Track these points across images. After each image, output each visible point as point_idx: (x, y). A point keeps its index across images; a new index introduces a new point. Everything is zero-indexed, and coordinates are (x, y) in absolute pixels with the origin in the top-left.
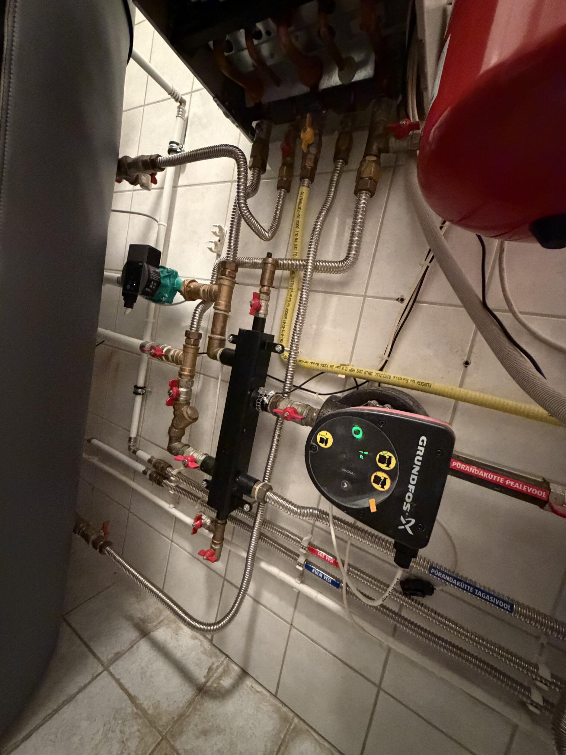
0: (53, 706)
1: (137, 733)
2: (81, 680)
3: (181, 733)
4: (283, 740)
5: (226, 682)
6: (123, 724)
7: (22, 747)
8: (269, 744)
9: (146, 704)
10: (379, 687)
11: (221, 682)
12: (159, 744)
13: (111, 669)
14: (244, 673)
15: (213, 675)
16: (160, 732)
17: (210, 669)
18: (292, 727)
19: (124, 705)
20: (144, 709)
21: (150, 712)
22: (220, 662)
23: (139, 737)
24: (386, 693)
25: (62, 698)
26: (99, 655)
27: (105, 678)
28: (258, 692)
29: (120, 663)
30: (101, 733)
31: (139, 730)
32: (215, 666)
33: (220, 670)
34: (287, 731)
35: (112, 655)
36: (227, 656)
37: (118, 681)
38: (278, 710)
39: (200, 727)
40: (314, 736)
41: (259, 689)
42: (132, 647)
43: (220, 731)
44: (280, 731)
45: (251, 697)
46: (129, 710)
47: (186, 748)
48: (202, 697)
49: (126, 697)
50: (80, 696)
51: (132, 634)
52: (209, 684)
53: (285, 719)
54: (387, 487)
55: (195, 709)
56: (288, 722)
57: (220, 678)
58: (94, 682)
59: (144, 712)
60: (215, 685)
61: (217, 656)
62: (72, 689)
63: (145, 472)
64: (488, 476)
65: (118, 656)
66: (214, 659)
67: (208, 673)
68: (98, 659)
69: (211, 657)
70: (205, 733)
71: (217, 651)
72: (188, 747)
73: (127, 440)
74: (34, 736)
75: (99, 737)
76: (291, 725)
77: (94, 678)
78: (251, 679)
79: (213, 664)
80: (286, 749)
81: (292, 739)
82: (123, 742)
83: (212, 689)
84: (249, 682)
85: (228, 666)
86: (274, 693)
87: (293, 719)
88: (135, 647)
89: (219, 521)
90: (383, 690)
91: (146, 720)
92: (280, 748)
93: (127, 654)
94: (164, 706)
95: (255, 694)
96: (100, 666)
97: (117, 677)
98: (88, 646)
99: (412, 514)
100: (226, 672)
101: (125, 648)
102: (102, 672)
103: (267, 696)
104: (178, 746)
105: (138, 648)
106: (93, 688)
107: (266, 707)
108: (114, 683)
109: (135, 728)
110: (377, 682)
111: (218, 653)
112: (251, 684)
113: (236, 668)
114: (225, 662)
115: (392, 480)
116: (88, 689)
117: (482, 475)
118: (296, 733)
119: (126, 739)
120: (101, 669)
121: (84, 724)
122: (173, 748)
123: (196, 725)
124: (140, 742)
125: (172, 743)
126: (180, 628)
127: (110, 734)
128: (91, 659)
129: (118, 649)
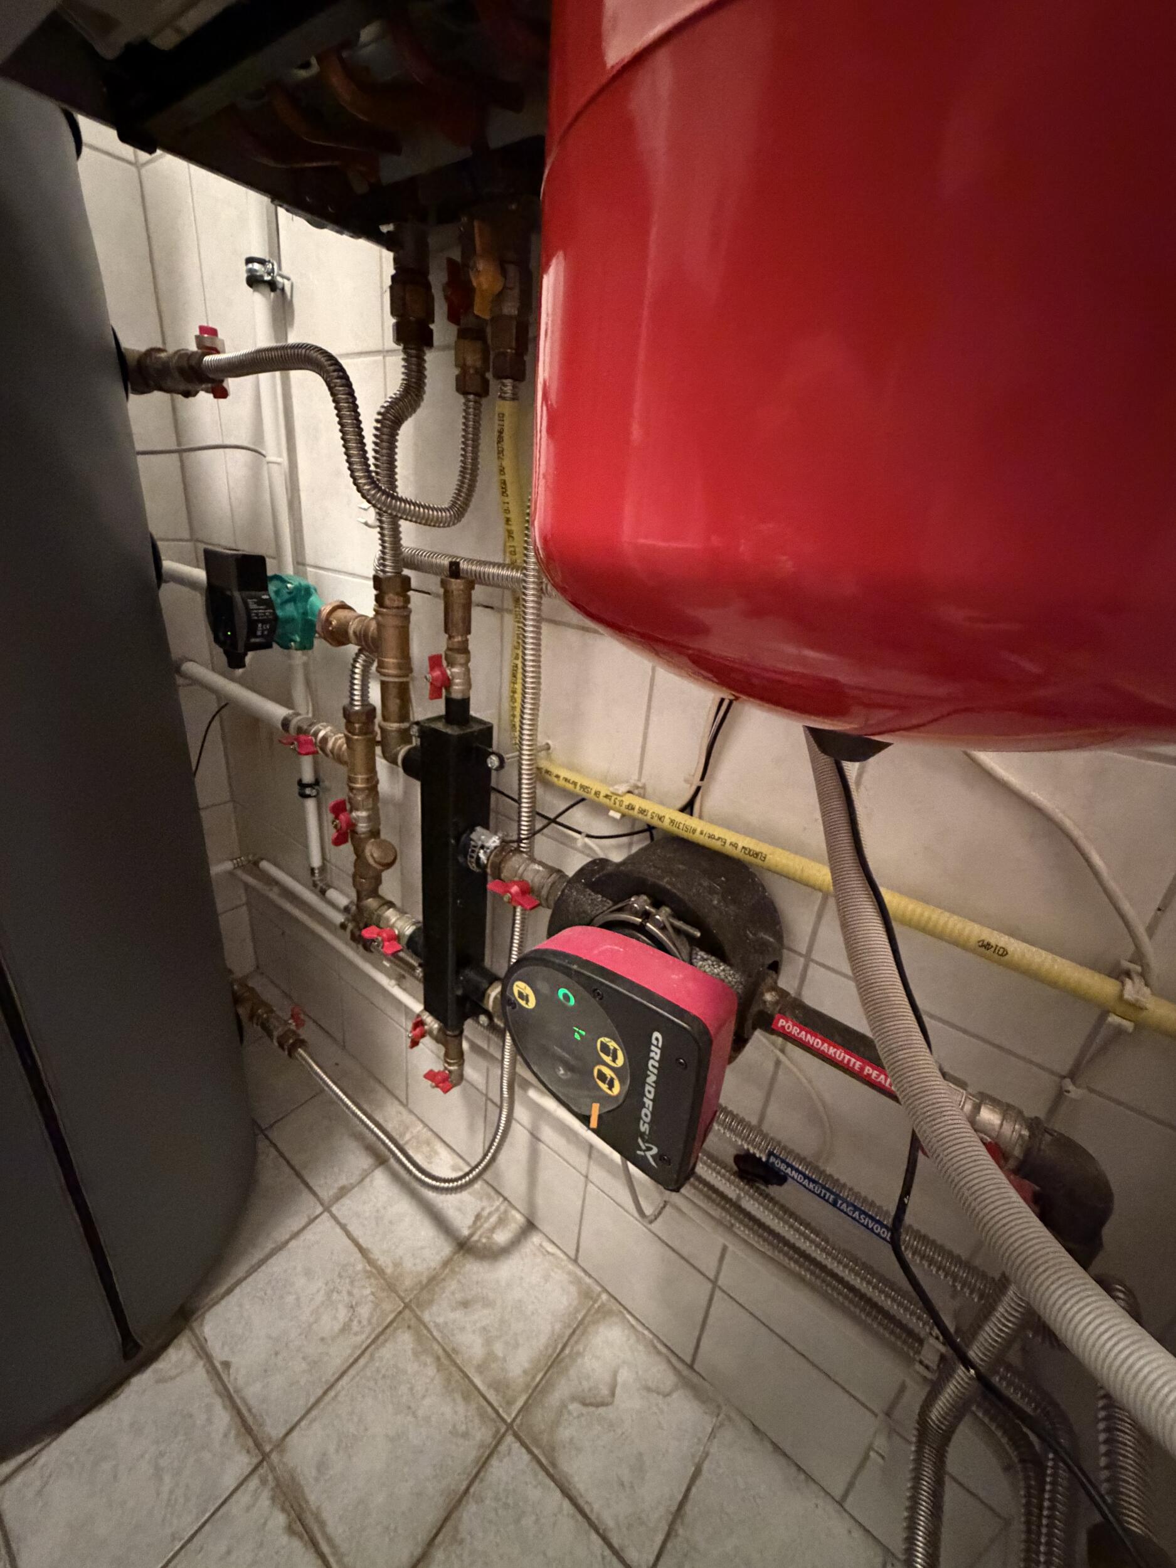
0: (258, 1255)
1: (371, 1298)
2: (295, 1224)
3: (431, 1302)
4: (581, 1323)
5: (502, 1237)
6: (352, 1283)
7: (223, 1303)
8: (558, 1326)
9: (383, 1261)
10: (714, 1282)
11: (495, 1236)
12: (400, 1313)
13: (334, 1209)
14: (530, 1226)
15: (481, 1226)
16: (402, 1299)
17: (478, 1217)
18: (596, 1306)
19: (352, 1260)
20: (380, 1266)
21: (389, 1271)
22: (494, 1207)
23: (372, 1302)
24: (724, 1291)
25: (270, 1246)
26: (316, 1189)
27: (325, 1223)
28: (548, 1253)
29: (346, 1201)
30: (322, 1292)
31: (373, 1294)
32: (485, 1213)
33: (493, 1219)
34: (589, 1310)
35: (335, 1191)
36: (505, 1199)
37: (343, 1227)
38: (577, 1281)
39: (458, 1296)
40: (629, 1321)
41: (551, 1248)
42: (362, 1180)
43: (488, 1303)
44: (577, 1311)
45: (538, 1260)
46: (359, 1267)
47: (437, 1321)
48: (464, 1255)
49: (356, 1250)
50: (293, 1243)
51: (364, 1161)
52: (475, 1238)
53: (586, 1294)
54: (616, 1090)
55: (452, 1271)
56: (591, 1298)
57: (493, 1230)
58: (311, 1226)
59: (381, 1272)
60: (484, 1240)
61: (489, 1197)
62: (282, 1234)
63: (343, 926)
64: (835, 1053)
65: (343, 1192)
66: (485, 1203)
67: (475, 1222)
68: (315, 1194)
69: (481, 1199)
70: (465, 1304)
71: (490, 1190)
72: (440, 1320)
73: (309, 872)
74: (237, 1290)
75: (320, 1298)
76: (595, 1301)
77: (312, 1221)
78: (541, 1235)
79: (483, 1209)
80: (583, 1334)
81: (595, 1322)
82: (352, 1307)
83: (479, 1245)
84: (536, 1239)
85: (506, 1212)
86: (573, 1257)
87: (599, 1295)
88: (368, 1179)
89: (449, 1033)
90: (720, 1288)
91: (382, 1281)
92: (574, 1332)
93: (356, 1189)
94: (408, 1264)
95: (544, 1255)
96: (318, 1204)
97: (343, 1221)
98: (298, 1175)
99: (651, 1139)
100: (502, 1222)
101: (353, 1181)
102: (321, 1214)
103: (562, 1260)
104: (426, 1317)
105: (371, 1181)
106: (309, 1236)
107: (559, 1276)
108: (338, 1230)
109: (368, 1291)
110: (712, 1276)
111: (493, 1193)
112: (539, 1241)
113: (518, 1217)
114: (502, 1208)
115: (622, 1082)
116: (302, 1237)
117: (826, 1050)
118: (604, 1313)
119: (356, 1304)
120: (319, 1209)
121: (300, 1282)
122: (419, 1320)
123: (453, 1293)
124: (374, 1310)
125: (419, 1313)
126: (436, 1153)
127: (335, 1296)
128: (306, 1196)
129: (343, 1181)
